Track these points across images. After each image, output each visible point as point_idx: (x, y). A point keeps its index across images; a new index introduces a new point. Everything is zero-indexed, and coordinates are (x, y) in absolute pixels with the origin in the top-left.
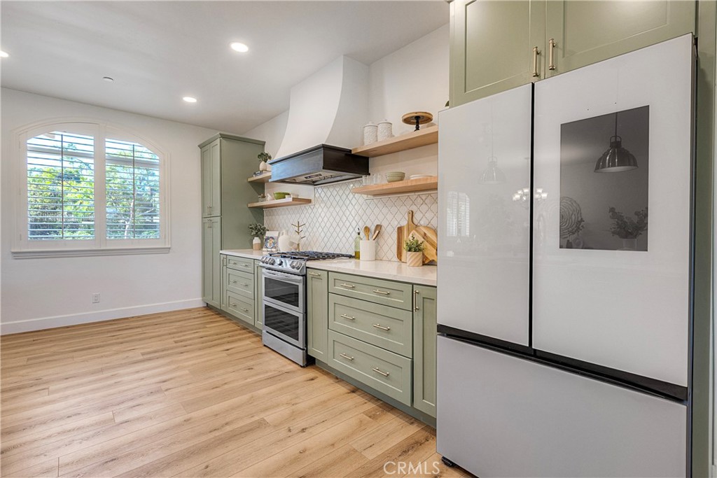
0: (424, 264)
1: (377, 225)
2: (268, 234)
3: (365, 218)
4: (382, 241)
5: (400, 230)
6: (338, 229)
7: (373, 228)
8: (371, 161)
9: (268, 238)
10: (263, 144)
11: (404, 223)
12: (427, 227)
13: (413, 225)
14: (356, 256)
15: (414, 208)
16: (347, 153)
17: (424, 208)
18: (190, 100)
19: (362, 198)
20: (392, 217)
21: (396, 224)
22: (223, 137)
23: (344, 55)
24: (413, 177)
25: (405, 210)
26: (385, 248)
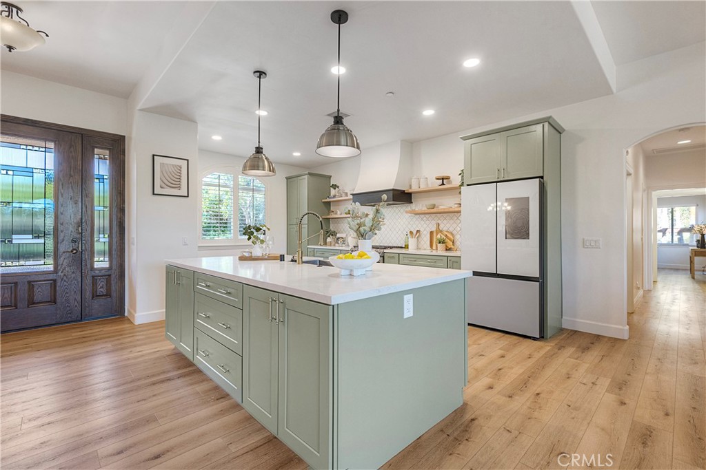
0: (446, 250)
1: (418, 231)
2: (338, 235)
3: (409, 226)
4: (420, 239)
5: (431, 233)
6: (390, 233)
7: (415, 232)
8: (413, 195)
9: (339, 238)
10: (330, 177)
11: (434, 229)
12: (447, 231)
13: (439, 231)
14: (406, 247)
15: (439, 222)
16: (403, 192)
17: (445, 221)
18: (297, 154)
19: (407, 216)
20: (427, 226)
21: (429, 230)
22: (310, 174)
23: (402, 141)
24: (441, 207)
25: (434, 222)
26: (422, 243)
